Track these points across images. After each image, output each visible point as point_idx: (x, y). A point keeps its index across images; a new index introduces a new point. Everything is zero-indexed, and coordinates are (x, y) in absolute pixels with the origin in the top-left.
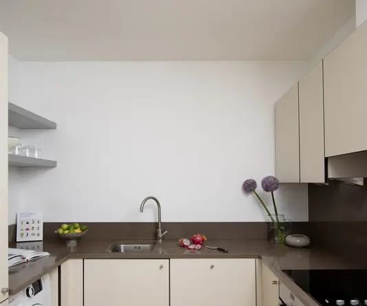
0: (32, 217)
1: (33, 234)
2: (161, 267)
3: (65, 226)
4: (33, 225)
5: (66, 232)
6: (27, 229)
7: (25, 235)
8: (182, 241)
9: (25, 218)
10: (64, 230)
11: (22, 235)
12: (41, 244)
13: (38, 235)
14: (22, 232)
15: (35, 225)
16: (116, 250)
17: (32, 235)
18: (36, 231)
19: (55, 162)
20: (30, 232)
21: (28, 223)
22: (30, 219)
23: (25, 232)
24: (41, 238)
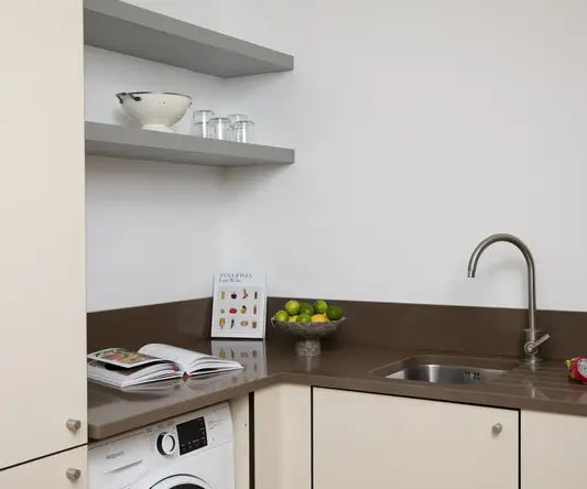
0: (245, 284)
1: (244, 324)
2: (496, 431)
3: (293, 306)
4: (245, 303)
5: (293, 319)
6: (233, 311)
7: (228, 323)
8: (575, 367)
9: (229, 284)
10: (290, 315)
11: (222, 322)
12: (260, 347)
13: (254, 325)
14: (223, 316)
15: (250, 302)
16: (416, 375)
17: (242, 324)
18: (249, 316)
19: (291, 153)
20: (238, 317)
21: (234, 296)
22: (238, 288)
23: (228, 317)
24: (260, 332)
